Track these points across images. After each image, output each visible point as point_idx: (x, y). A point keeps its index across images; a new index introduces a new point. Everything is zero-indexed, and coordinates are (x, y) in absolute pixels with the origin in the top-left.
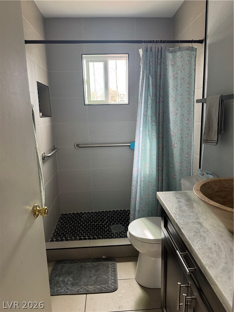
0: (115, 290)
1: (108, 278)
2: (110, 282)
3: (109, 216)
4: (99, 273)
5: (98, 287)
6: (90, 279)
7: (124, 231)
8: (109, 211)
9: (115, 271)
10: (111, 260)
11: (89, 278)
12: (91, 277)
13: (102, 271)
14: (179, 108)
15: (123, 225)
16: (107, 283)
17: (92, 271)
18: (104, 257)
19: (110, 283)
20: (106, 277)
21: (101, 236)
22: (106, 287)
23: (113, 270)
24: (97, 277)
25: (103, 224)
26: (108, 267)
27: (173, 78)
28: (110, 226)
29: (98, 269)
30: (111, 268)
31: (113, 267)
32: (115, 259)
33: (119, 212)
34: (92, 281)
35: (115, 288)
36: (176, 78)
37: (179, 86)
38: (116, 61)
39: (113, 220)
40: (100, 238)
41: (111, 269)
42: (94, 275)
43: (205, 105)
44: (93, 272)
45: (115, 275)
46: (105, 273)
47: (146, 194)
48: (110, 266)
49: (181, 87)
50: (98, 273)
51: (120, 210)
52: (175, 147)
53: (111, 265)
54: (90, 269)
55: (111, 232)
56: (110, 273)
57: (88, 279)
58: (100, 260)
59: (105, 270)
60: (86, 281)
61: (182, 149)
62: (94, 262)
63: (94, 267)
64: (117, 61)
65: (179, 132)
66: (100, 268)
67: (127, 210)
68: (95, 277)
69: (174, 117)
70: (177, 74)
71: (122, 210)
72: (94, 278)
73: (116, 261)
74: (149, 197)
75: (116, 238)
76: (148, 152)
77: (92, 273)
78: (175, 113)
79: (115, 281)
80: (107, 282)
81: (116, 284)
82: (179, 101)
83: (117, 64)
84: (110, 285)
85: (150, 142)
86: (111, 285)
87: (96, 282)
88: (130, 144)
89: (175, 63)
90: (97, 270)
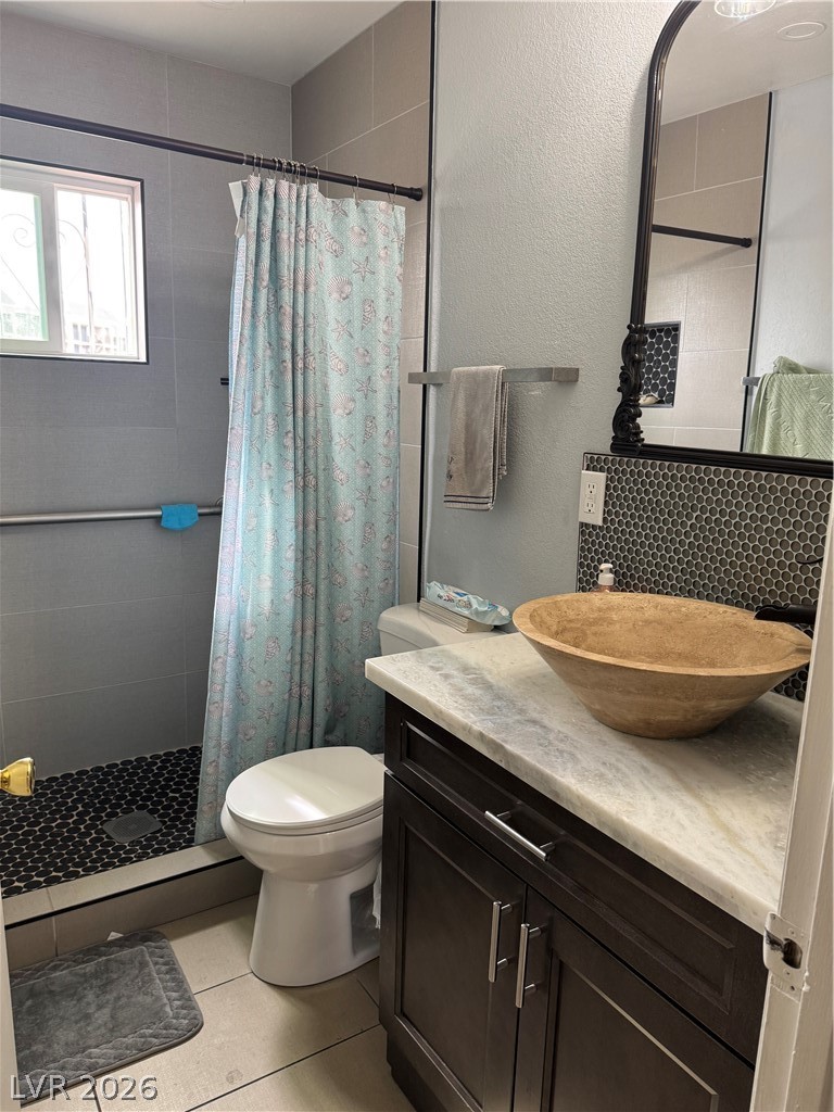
0: (195, 1028)
1: (158, 999)
2: (168, 1009)
3: (85, 792)
4: (115, 995)
5: (129, 1040)
6: (88, 1025)
7: (161, 830)
8: (80, 773)
9: (175, 970)
10: (145, 939)
11: (82, 1023)
12: (87, 1017)
13: (127, 985)
14: (359, 395)
15: (152, 812)
16: (158, 1015)
17: (84, 996)
18: (114, 935)
19: (171, 1013)
20: (149, 999)
21: (76, 865)
22: (160, 1031)
23: (164, 968)
24: (114, 1009)
25: (70, 821)
26: (143, 965)
27: (335, 295)
28: (101, 824)
29: (107, 984)
30: (156, 964)
31: (162, 957)
32: (158, 933)
33: (120, 771)
34: (99, 1028)
35: (196, 1022)
36: (347, 297)
37: (357, 324)
38: (84, 198)
39: (107, 801)
40: (76, 875)
41: (157, 967)
42: (100, 1007)
43: (432, 391)
44: (90, 997)
45: (180, 984)
46: (140, 988)
47: (259, 682)
48: (148, 958)
49: (363, 328)
50: (110, 997)
51: (122, 763)
52: (349, 520)
53: (152, 954)
54: (72, 991)
55: (110, 844)
56: (158, 981)
57: (81, 1028)
58: (103, 949)
59: (137, 977)
60: (72, 1036)
61: (369, 525)
62: (80, 964)
63: (86, 981)
64: (88, 197)
65: (359, 472)
66: (115, 976)
67: (148, 756)
68: (106, 1011)
69: (344, 421)
70: (350, 283)
71: (131, 762)
72: (102, 1016)
73: (164, 937)
74: (271, 689)
75: (140, 859)
76: (268, 537)
77: (89, 1004)
78: (347, 411)
79: (188, 1003)
80: (157, 1013)
81: (194, 1008)
82: (358, 371)
83: (87, 210)
84: (174, 1021)
85: (276, 505)
86: (176, 1018)
87: (114, 1028)
88: (159, 513)
89: (342, 247)
90: (105, 985)
